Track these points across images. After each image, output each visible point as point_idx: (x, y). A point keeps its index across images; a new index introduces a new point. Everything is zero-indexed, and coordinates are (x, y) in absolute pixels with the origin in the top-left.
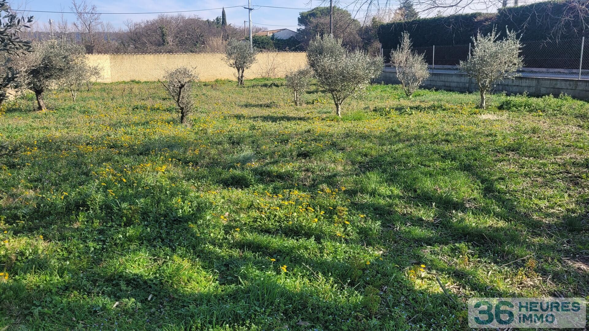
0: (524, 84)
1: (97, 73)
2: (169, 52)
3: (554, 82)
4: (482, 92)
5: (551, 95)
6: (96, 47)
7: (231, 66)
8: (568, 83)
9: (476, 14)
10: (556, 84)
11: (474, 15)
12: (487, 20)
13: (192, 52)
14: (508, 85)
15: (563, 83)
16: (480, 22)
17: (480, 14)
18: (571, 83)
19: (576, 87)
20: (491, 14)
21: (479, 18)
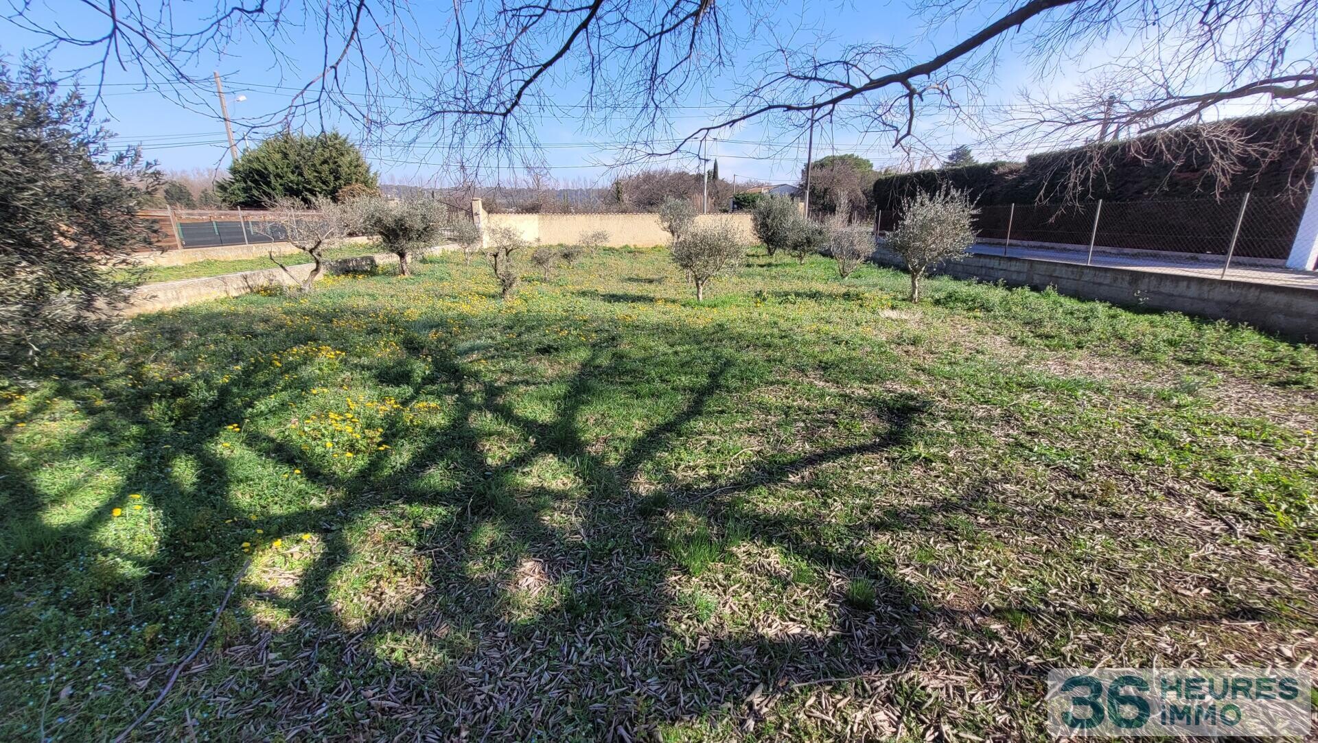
0: (1013, 269)
2: (622, 212)
3: (1052, 267)
4: (913, 277)
5: (1027, 288)
6: (544, 206)
7: (665, 229)
8: (1070, 269)
9: (997, 163)
10: (1055, 271)
11: (994, 166)
12: (1011, 172)
13: (649, 212)
14: (993, 268)
15: (1064, 269)
16: (1002, 175)
17: (1003, 164)
18: (1075, 270)
20: (1016, 163)
21: (1001, 170)
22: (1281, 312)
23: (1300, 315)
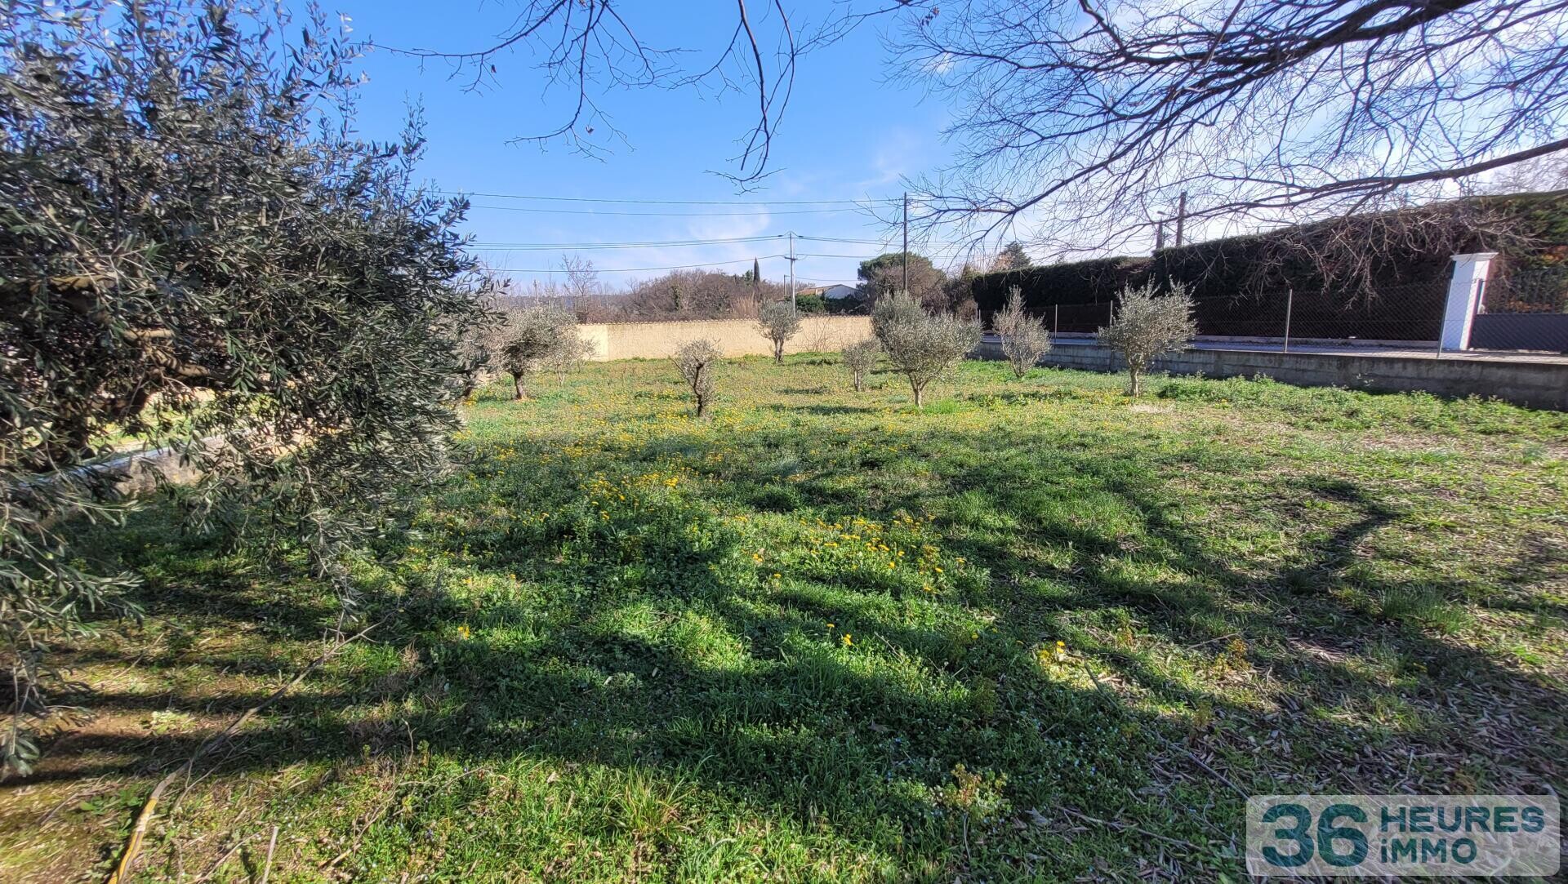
0: (1196, 360)
1: (591, 349)
2: (683, 320)
3: (1245, 357)
4: (1133, 372)
5: (1241, 377)
6: (591, 314)
7: (766, 336)
8: (1267, 358)
9: (1118, 258)
10: (1248, 360)
11: (1116, 261)
12: (1136, 266)
14: (1171, 361)
15: (1259, 358)
17: (1125, 259)
18: (1273, 358)
19: (1280, 365)
20: (1141, 258)
21: (1124, 265)
22: (1507, 385)
23: (1528, 387)
